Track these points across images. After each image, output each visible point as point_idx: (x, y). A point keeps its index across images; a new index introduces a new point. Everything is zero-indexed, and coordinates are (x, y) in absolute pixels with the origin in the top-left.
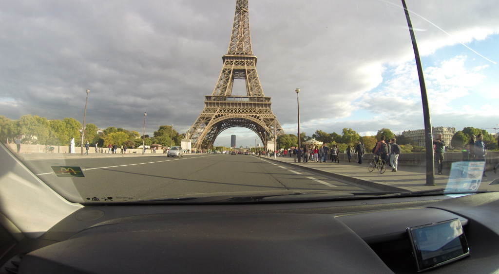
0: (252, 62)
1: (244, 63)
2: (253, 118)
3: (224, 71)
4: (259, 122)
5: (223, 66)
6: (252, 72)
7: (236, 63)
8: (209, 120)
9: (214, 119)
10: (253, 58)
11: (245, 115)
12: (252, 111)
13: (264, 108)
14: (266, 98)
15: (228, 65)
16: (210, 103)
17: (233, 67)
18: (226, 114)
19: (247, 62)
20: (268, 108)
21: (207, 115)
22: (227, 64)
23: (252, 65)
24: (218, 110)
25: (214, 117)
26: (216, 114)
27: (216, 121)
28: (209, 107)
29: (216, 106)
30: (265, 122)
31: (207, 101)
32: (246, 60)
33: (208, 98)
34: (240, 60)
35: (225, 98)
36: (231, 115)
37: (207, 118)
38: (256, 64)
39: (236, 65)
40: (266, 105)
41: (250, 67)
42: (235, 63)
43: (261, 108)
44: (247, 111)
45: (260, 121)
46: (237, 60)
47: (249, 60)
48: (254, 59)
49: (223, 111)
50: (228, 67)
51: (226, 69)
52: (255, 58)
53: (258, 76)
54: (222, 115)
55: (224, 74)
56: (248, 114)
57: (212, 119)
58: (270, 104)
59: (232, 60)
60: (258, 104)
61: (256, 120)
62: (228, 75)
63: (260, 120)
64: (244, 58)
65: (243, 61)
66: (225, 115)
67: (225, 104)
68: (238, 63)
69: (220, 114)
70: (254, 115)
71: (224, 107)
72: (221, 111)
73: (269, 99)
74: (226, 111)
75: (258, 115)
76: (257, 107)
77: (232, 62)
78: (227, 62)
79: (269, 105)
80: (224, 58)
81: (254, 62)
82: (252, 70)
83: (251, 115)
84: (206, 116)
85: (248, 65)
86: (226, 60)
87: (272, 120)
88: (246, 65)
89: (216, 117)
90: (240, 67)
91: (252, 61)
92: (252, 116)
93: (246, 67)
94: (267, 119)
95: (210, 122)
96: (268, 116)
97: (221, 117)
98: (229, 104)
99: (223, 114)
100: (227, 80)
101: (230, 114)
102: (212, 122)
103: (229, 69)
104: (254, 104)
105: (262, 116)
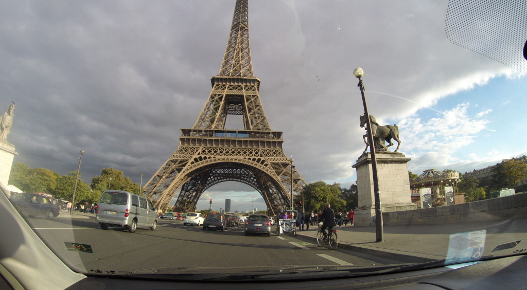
0: (253, 86)
1: (242, 88)
2: (255, 162)
3: (212, 97)
4: (264, 168)
5: (212, 91)
6: (252, 99)
7: (231, 87)
8: (184, 165)
9: (192, 163)
10: (254, 81)
11: (242, 157)
12: (254, 153)
13: (272, 148)
14: (274, 134)
15: (220, 90)
16: (188, 140)
17: (226, 92)
18: (212, 156)
19: (246, 86)
20: (278, 148)
21: (182, 156)
22: (218, 87)
23: (253, 90)
24: (200, 150)
25: (192, 160)
26: (196, 156)
27: (195, 166)
28: (186, 145)
29: (197, 144)
30: (274, 168)
31: (184, 137)
32: (244, 84)
33: (186, 132)
34: (236, 84)
35: (211, 133)
36: (220, 158)
37: (181, 162)
38: (258, 90)
39: (231, 89)
40: (274, 143)
41: (251, 93)
42: (228, 87)
43: (266, 148)
44: (245, 153)
45: (267, 168)
46: (232, 84)
47: (248, 84)
48: (256, 83)
49: (207, 151)
50: (219, 91)
51: (215, 95)
52: (258, 81)
53: (261, 104)
54: (205, 158)
55: (213, 101)
56: (247, 157)
57: (189, 163)
58: (282, 142)
59: (224, 83)
60: (263, 142)
61: (258, 166)
62: (218, 102)
63: (266, 165)
64: (242, 81)
65: (240, 84)
66: (209, 158)
67: (211, 141)
68: (234, 88)
69: (203, 157)
70: (257, 158)
71: (209, 145)
72: (204, 151)
73: (279, 135)
74: (213, 151)
75: (262, 159)
76: (260, 147)
77: (224, 85)
78: (217, 85)
79: (280, 143)
80: (214, 80)
81: (256, 86)
82: (254, 96)
83: (252, 158)
84: (179, 159)
85: (247, 90)
86: (216, 83)
87: (285, 165)
88: (244, 90)
89: (196, 160)
90: (236, 92)
91: (252, 84)
92: (254, 160)
93: (244, 93)
94: (278, 164)
95: (185, 168)
96: (279, 160)
97: (204, 161)
98: (217, 141)
99: (208, 156)
100: (216, 109)
101: (218, 157)
102: (188, 168)
103: (219, 95)
104: (257, 142)
105: (269, 160)
